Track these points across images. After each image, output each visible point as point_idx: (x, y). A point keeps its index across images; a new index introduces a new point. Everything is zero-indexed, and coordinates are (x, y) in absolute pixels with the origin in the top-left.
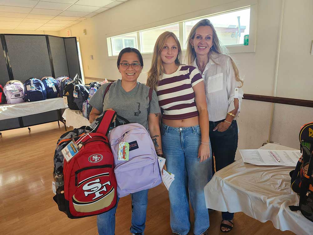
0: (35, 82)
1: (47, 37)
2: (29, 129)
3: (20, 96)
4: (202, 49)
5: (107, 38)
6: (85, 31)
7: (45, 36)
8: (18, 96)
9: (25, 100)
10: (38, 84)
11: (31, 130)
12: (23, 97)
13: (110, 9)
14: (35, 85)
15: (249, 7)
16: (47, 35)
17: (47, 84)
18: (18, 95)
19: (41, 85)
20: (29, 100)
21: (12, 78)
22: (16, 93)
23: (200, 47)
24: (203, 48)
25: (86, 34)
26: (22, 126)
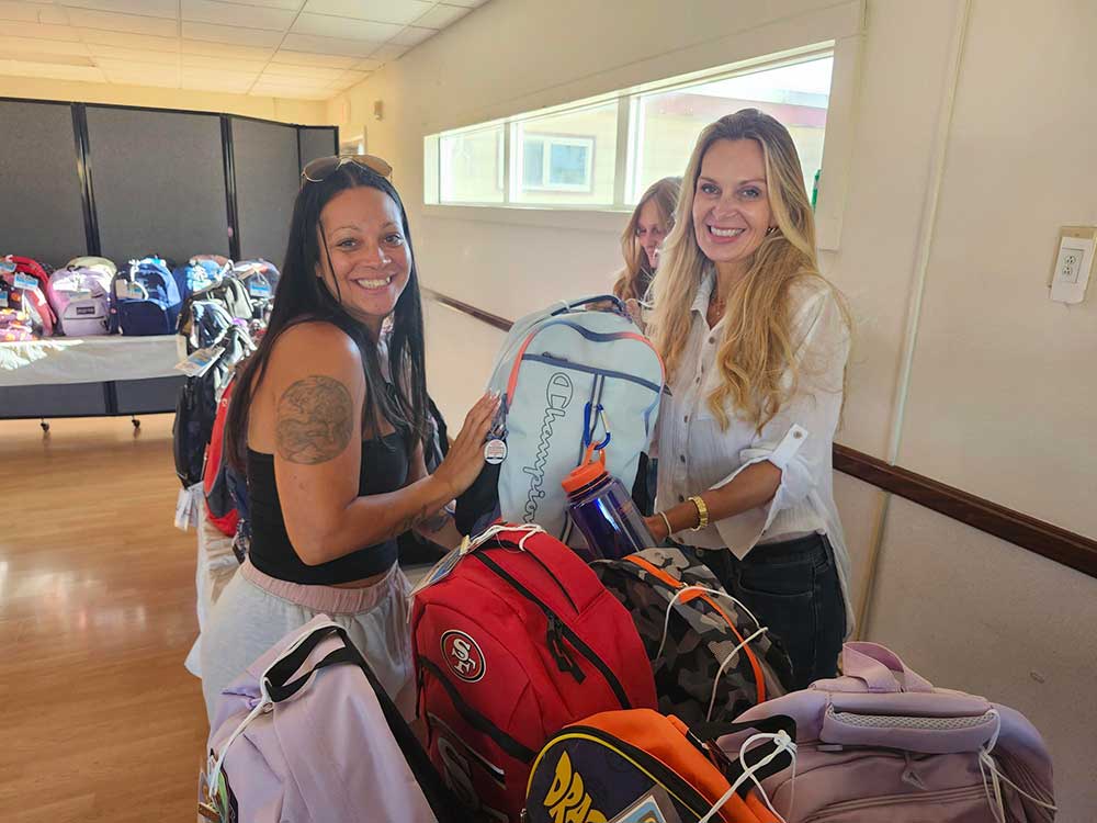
0: (144, 272)
1: (225, 120)
2: (136, 423)
3: (93, 313)
4: (722, 237)
5: (426, 138)
6: (379, 107)
7: (218, 118)
8: (88, 313)
9: (110, 328)
10: (153, 279)
11: (141, 426)
12: (105, 319)
13: (439, 33)
14: (145, 283)
15: (829, 49)
16: (227, 115)
17: (190, 281)
18: (90, 310)
19: (163, 284)
20: (120, 330)
21: (94, 250)
22: (83, 302)
23: (713, 230)
24: (725, 233)
25: (380, 118)
26: (112, 411)
